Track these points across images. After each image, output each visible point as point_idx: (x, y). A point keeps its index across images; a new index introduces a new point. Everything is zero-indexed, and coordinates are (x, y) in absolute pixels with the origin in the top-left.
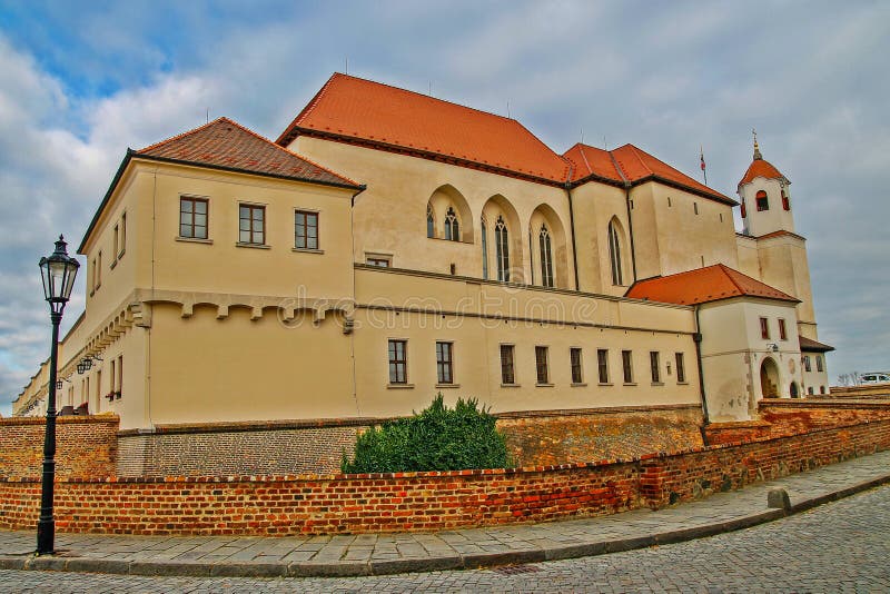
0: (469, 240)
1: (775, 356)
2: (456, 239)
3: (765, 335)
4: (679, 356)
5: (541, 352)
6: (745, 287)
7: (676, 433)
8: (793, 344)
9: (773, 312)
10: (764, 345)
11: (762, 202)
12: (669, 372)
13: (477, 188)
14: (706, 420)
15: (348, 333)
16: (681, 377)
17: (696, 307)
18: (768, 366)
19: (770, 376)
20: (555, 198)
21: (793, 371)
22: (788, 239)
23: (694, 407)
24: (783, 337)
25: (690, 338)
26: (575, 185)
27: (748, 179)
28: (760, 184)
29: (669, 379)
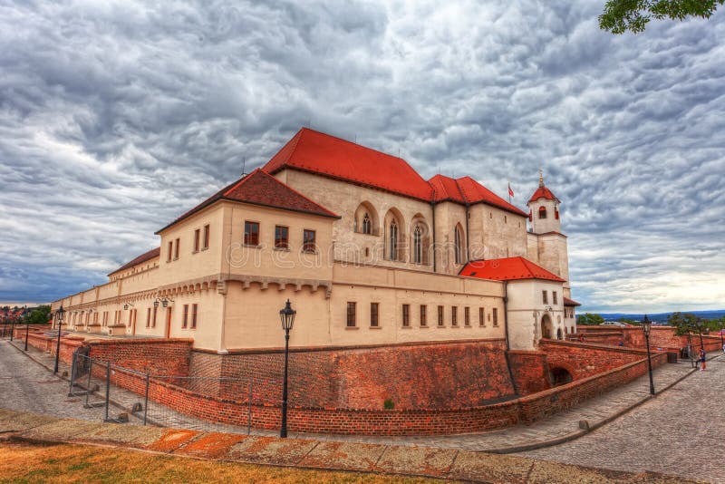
0: (376, 233)
1: (551, 314)
2: (369, 233)
3: (545, 301)
4: (495, 310)
5: (423, 308)
6: (536, 273)
7: (492, 355)
8: (560, 306)
9: (550, 288)
10: (543, 307)
11: (543, 213)
12: (489, 320)
13: (382, 203)
14: (508, 349)
15: (327, 298)
16: (495, 323)
17: (506, 282)
18: (546, 319)
19: (546, 324)
20: (424, 210)
21: (560, 322)
22: (556, 237)
23: (501, 340)
24: (555, 302)
25: (500, 300)
26: (438, 203)
27: (534, 199)
28: (542, 203)
29: (489, 324)
